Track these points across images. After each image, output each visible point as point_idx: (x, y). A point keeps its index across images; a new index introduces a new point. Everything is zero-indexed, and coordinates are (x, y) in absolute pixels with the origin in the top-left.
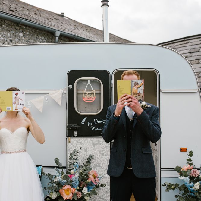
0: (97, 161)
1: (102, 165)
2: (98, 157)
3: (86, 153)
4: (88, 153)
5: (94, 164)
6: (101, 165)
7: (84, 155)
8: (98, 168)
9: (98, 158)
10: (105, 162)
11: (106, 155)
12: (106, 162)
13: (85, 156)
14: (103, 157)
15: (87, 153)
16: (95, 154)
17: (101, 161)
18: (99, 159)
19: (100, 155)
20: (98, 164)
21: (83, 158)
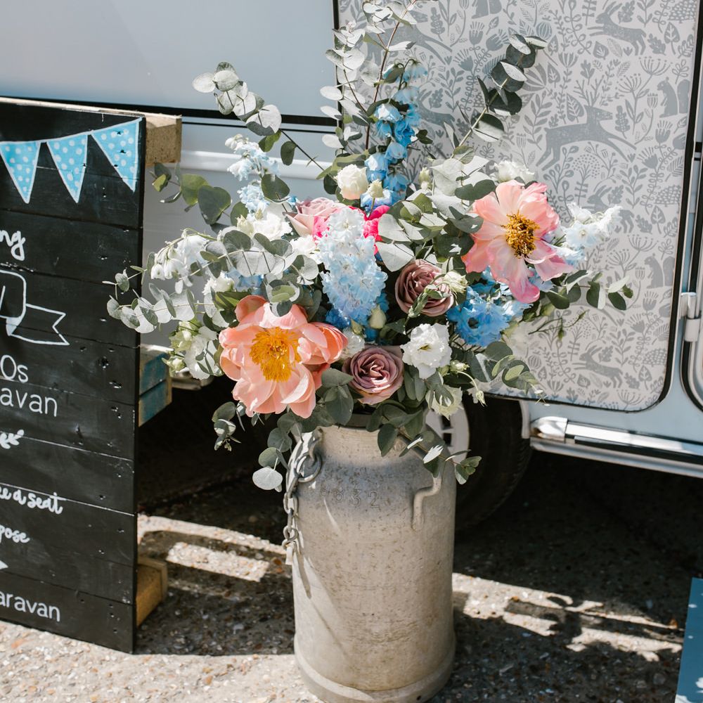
0: (576, 96)
1: (622, 125)
2: (590, 58)
3: (486, 20)
4: (504, 25)
5: (554, 110)
6: (609, 126)
7: (475, 39)
8: (582, 145)
9: (587, 71)
10: (642, 104)
11: (658, 48)
12: (653, 101)
13: (483, 44)
14: (632, 58)
15: (496, 21)
16: (562, 31)
17: (612, 93)
18: (597, 75)
19: (603, 40)
20: (583, 120)
21: (467, 65)
